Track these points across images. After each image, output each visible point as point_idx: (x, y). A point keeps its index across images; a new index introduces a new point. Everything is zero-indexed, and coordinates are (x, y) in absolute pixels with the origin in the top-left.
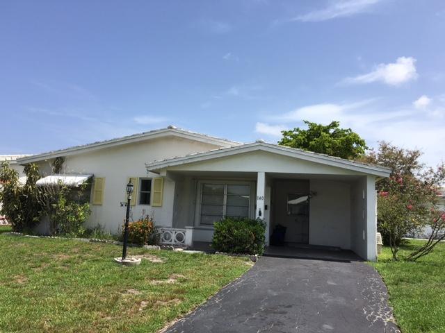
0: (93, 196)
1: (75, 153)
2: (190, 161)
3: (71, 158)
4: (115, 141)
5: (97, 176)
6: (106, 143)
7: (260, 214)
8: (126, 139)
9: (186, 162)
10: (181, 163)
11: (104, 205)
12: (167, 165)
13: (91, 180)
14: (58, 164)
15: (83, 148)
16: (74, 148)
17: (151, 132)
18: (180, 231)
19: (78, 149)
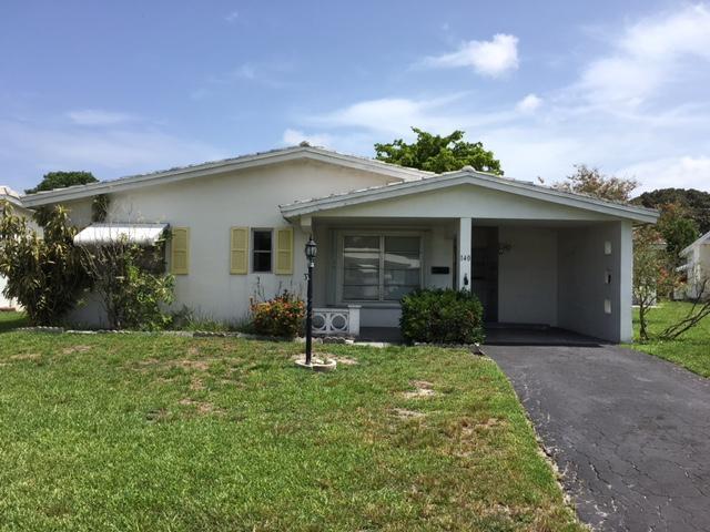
0: (171, 260)
1: (134, 186)
2: (355, 202)
3: (122, 195)
4: (209, 167)
5: (175, 226)
6: (192, 170)
7: (466, 282)
8: (227, 163)
9: (349, 203)
10: (342, 204)
11: (190, 273)
12: (316, 209)
13: (167, 233)
14: (100, 210)
15: (149, 178)
16: (132, 177)
17: (272, 151)
18: (338, 313)
19: (139, 179)
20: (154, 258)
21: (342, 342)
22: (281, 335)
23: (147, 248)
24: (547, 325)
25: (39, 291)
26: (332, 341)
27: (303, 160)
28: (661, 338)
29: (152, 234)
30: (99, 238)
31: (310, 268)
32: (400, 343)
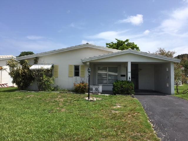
0: (54, 73)
1: (44, 55)
2: (101, 58)
3: (41, 57)
4: (63, 50)
5: (55, 65)
6: (59, 50)
7: (130, 79)
8: (68, 48)
9: (99, 58)
10: (97, 59)
11: (59, 76)
12: (90, 60)
13: (53, 67)
14: (36, 61)
15: (48, 53)
16: (44, 53)
17: (79, 45)
18: (96, 87)
19: (46, 53)
20: (49, 73)
21: (98, 94)
22: (82, 92)
23: (48, 70)
24: (152, 90)
25: (21, 81)
26: (95, 94)
27: (87, 48)
28: (182, 93)
29: (49, 67)
30: (36, 68)
31: (89, 75)
32: (112, 94)
